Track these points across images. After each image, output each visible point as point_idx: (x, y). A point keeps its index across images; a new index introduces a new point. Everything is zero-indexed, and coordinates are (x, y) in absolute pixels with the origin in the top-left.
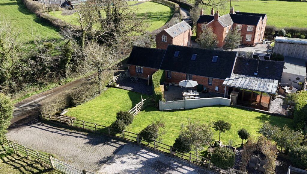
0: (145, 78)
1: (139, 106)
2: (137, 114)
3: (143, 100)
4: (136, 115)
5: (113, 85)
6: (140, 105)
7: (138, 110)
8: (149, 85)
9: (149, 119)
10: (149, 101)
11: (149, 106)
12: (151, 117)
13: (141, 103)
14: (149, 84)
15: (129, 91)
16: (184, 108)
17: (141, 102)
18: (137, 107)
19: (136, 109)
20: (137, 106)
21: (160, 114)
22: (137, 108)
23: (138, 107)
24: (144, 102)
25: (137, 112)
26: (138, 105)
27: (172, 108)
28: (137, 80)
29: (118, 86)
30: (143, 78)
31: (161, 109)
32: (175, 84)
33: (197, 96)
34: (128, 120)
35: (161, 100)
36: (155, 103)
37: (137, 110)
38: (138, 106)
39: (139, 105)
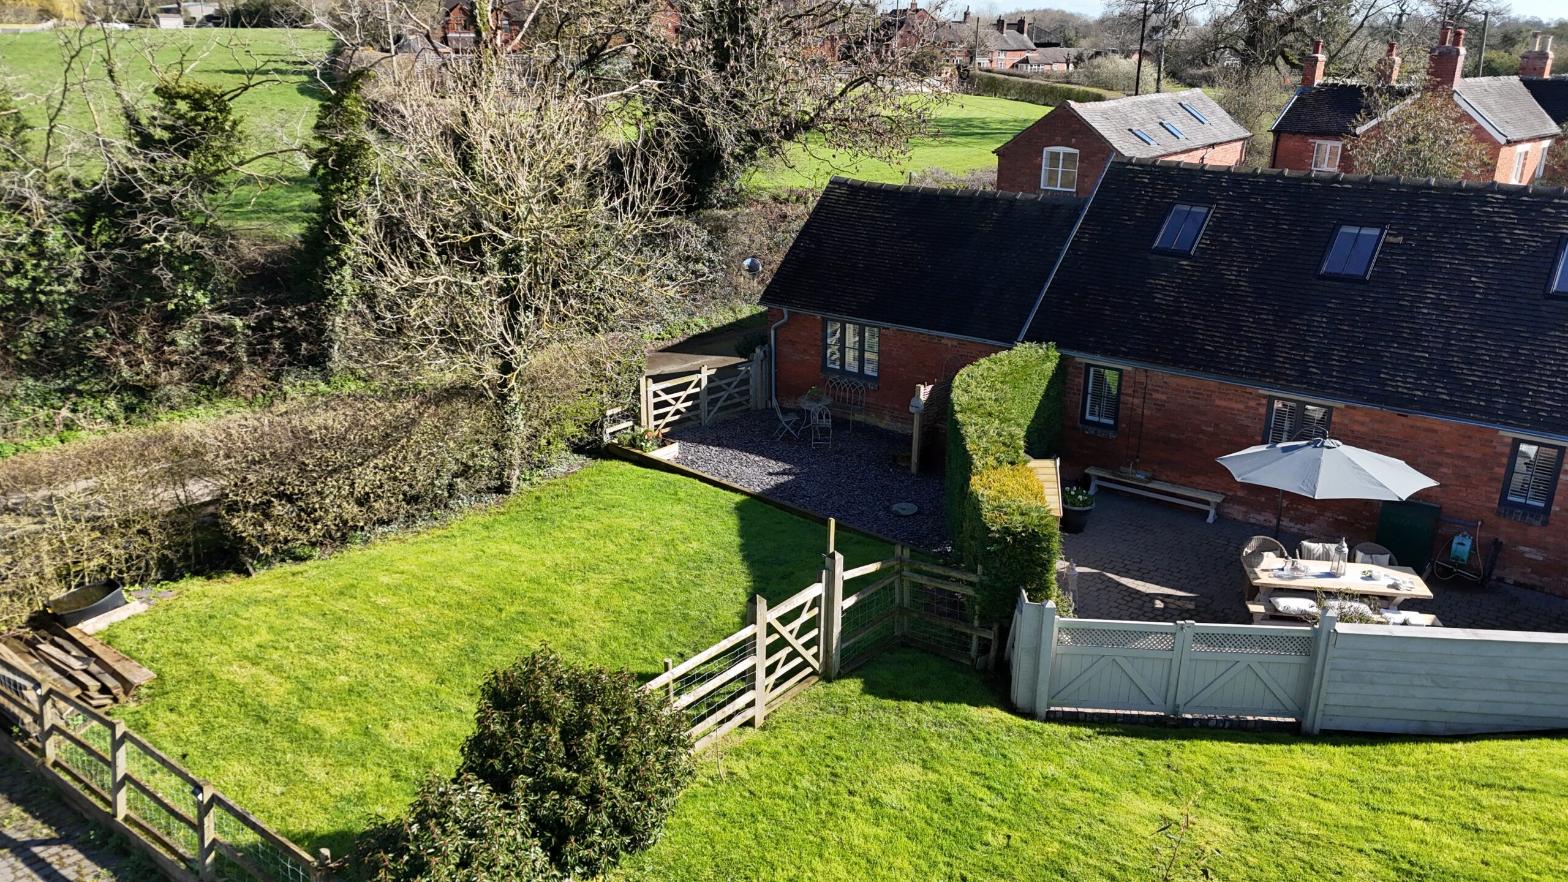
0: (885, 423)
1: (796, 624)
2: (758, 713)
3: (842, 575)
4: (750, 723)
5: (633, 443)
6: (805, 617)
7: (780, 671)
8: (914, 469)
9: (893, 797)
10: (904, 595)
11: (905, 644)
12: (913, 771)
13: (816, 602)
14: (914, 459)
15: (738, 498)
16: (1301, 712)
17: (817, 589)
18: (763, 642)
19: (759, 661)
20: (771, 630)
21: (1019, 755)
22: (771, 650)
23: (782, 643)
24: (850, 587)
25: (761, 693)
26: (785, 620)
27: (1151, 705)
28: (827, 423)
29: (669, 453)
30: (872, 420)
31: (1034, 691)
32: (1151, 479)
33: (1413, 604)
34: (592, 800)
35: (1039, 592)
36: (966, 620)
37: (760, 673)
38: (784, 631)
39: (797, 612)
